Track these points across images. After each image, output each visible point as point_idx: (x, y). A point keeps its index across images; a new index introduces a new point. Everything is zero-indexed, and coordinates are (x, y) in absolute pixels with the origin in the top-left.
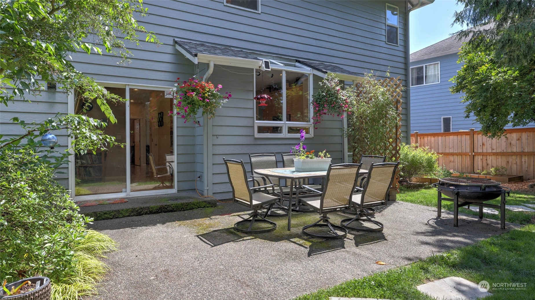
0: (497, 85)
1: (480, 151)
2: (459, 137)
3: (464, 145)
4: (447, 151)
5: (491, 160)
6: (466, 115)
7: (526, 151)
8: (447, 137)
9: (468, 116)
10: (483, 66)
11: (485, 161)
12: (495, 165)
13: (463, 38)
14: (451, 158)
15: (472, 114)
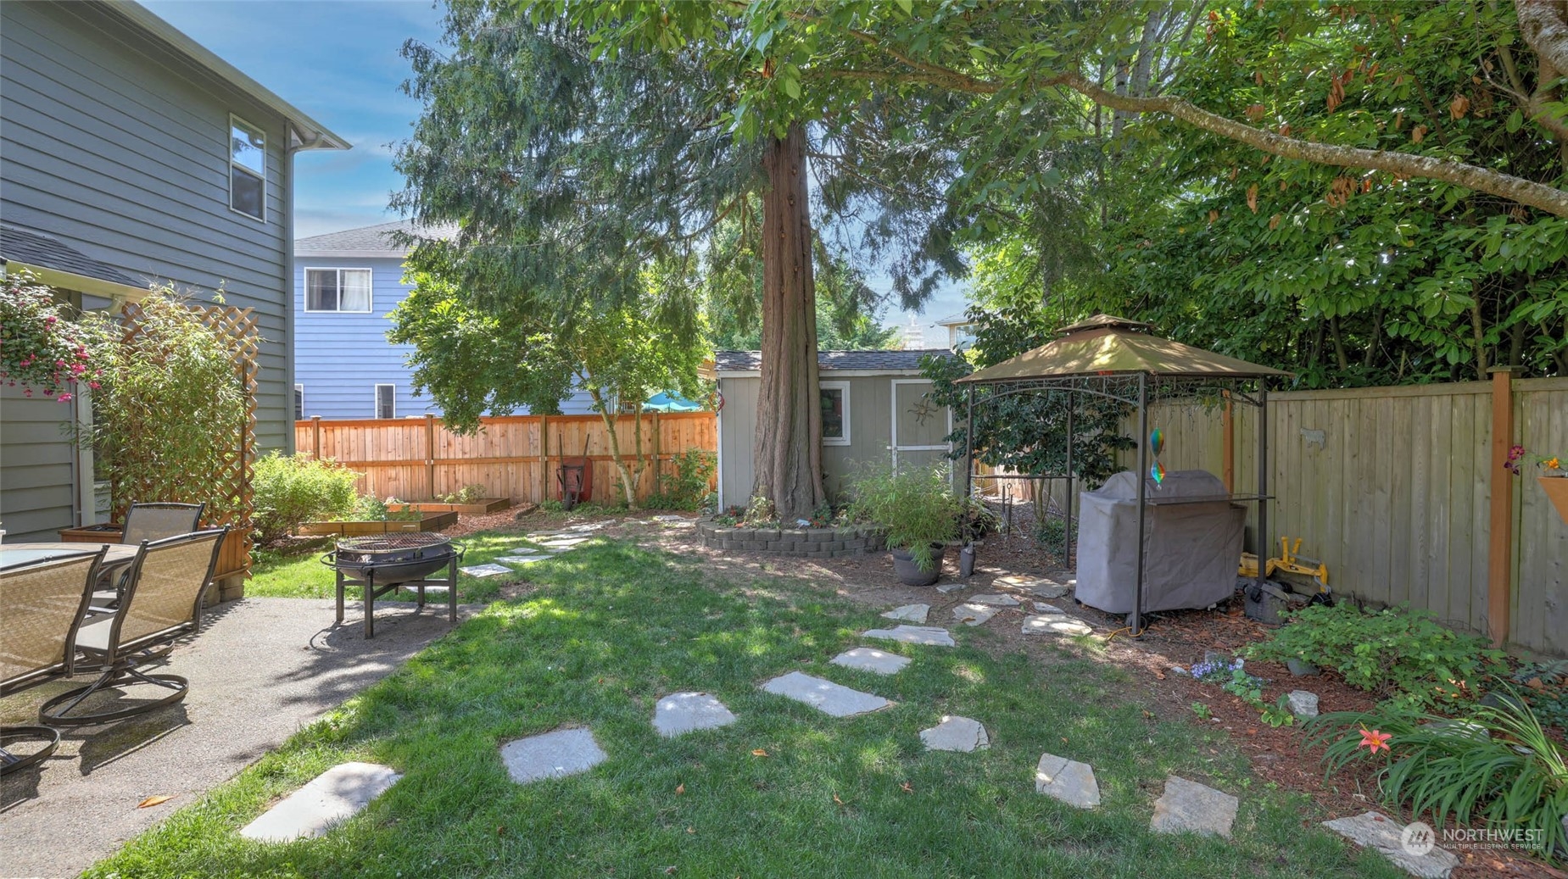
0: (467, 340)
1: (443, 456)
2: (406, 429)
3: (415, 444)
4: (383, 458)
5: (462, 472)
6: (413, 391)
7: (514, 455)
8: (383, 430)
9: (417, 393)
10: (443, 303)
11: (451, 476)
12: (468, 483)
13: (402, 246)
14: (392, 472)
15: (425, 390)
